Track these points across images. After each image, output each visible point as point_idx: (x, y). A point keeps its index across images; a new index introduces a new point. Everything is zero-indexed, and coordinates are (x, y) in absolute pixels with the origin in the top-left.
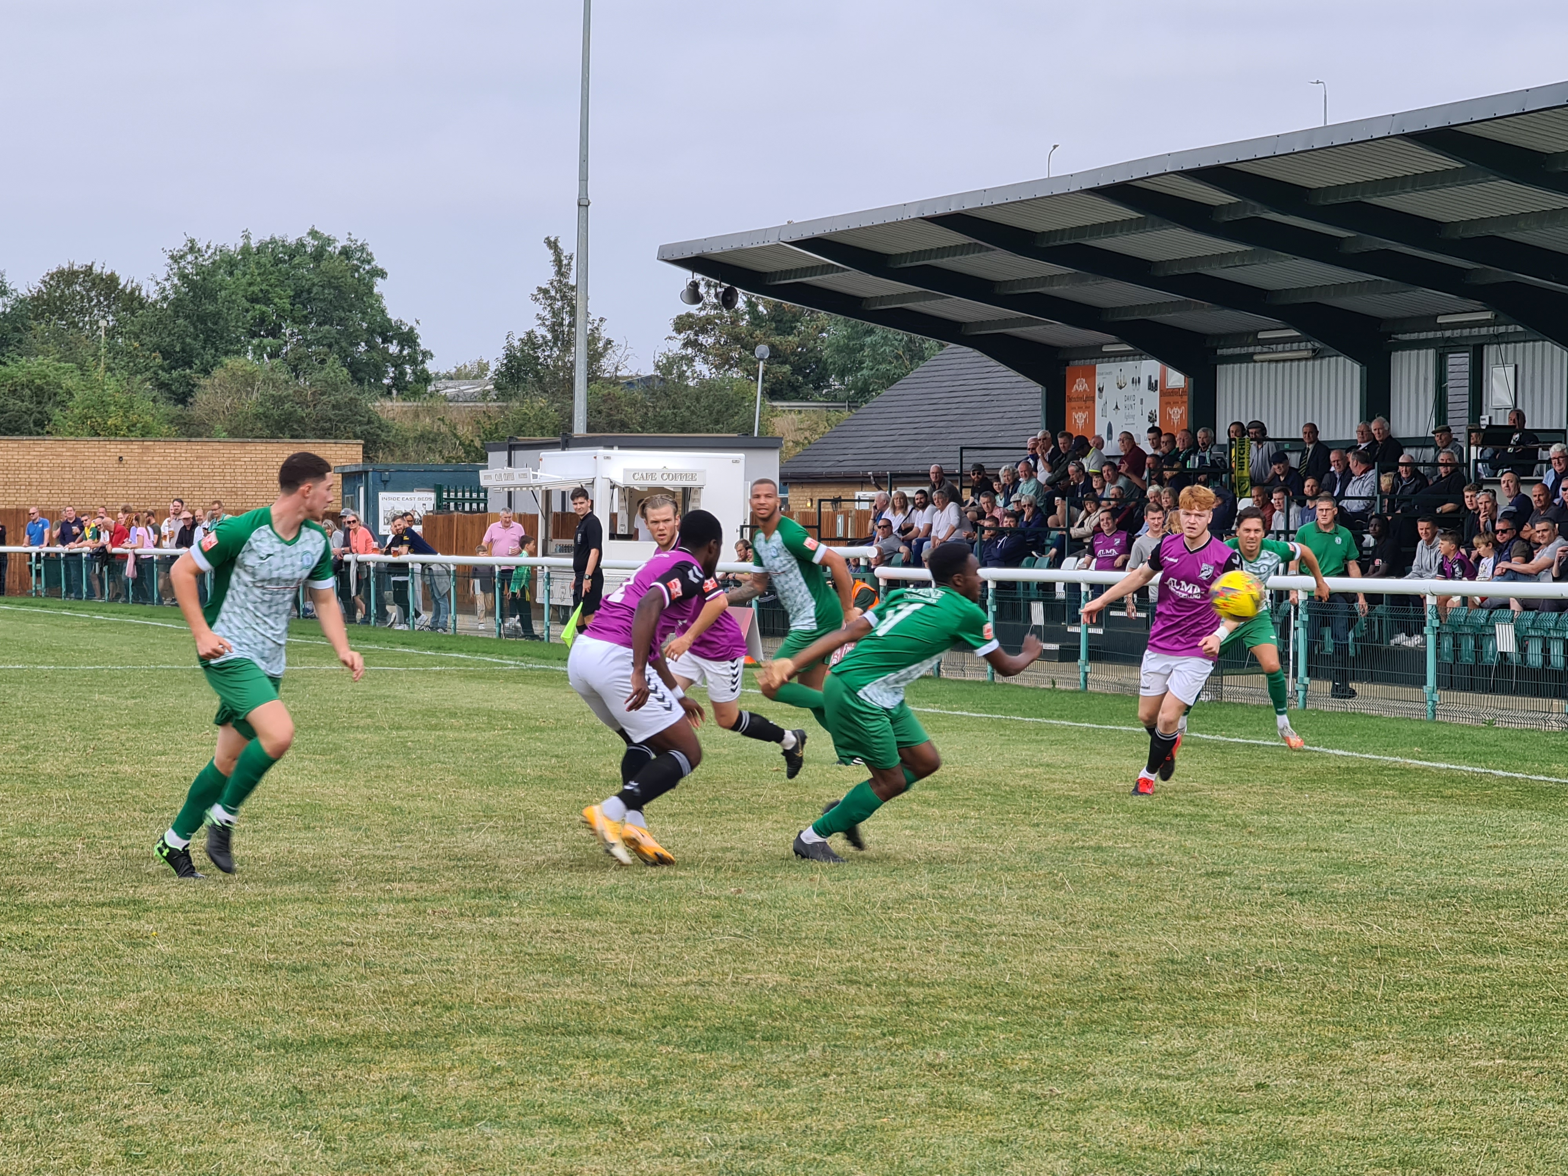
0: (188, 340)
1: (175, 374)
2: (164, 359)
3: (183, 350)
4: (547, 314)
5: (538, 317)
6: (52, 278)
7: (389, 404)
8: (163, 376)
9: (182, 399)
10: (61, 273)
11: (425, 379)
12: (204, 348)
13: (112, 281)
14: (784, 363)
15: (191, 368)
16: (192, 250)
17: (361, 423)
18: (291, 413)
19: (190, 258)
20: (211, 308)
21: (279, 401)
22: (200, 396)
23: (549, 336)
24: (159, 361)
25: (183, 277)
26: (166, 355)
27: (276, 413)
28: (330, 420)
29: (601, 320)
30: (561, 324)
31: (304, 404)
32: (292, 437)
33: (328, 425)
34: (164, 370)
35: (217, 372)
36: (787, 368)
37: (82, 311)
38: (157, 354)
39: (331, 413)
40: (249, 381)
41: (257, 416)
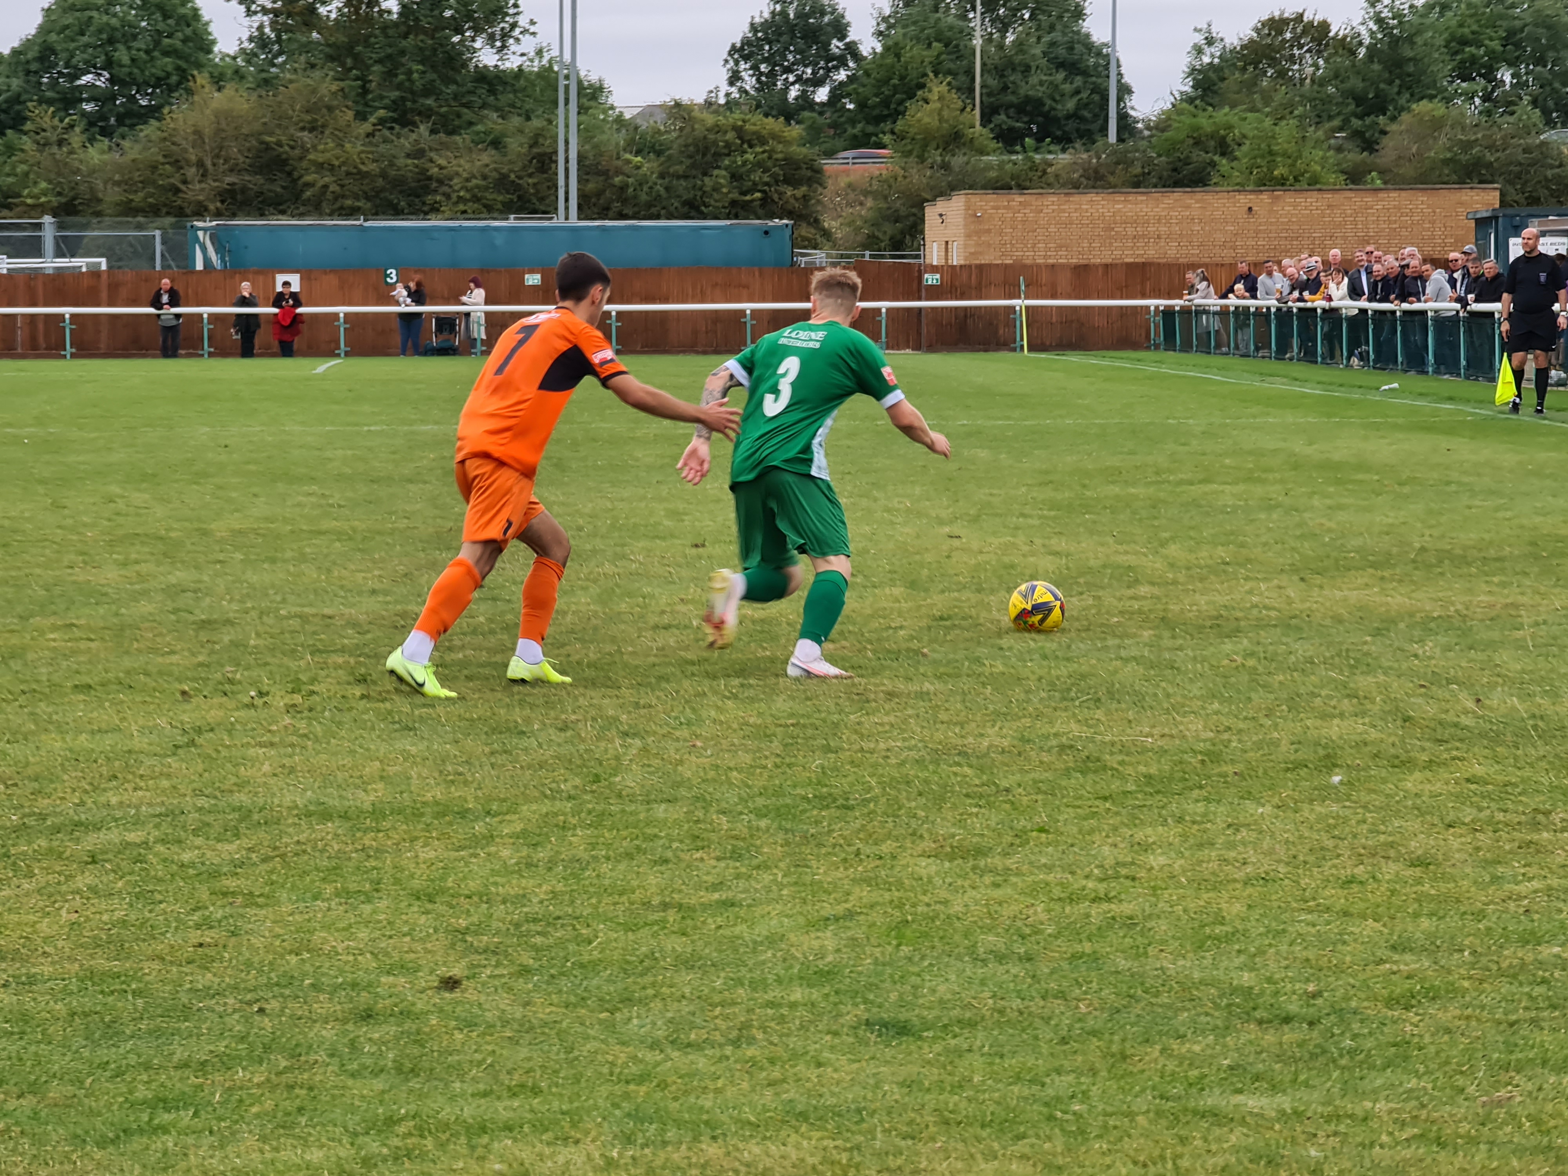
0: (1382, 86)
1: (1368, 120)
2: (1357, 106)
3: (1376, 96)
6: (1263, 26)
8: (1356, 123)
10: (1272, 20)
12: (1399, 93)
15: (1384, 114)
18: (1480, 158)
21: (1467, 146)
22: (1386, 142)
24: (1352, 107)
25: (1379, 21)
26: (1359, 100)
27: (1464, 158)
28: (1520, 164)
31: (1491, 147)
33: (1518, 168)
34: (1357, 117)
35: (1405, 117)
37: (1292, 59)
38: (1351, 101)
39: (1521, 157)
40: (1437, 124)
41: (1446, 162)
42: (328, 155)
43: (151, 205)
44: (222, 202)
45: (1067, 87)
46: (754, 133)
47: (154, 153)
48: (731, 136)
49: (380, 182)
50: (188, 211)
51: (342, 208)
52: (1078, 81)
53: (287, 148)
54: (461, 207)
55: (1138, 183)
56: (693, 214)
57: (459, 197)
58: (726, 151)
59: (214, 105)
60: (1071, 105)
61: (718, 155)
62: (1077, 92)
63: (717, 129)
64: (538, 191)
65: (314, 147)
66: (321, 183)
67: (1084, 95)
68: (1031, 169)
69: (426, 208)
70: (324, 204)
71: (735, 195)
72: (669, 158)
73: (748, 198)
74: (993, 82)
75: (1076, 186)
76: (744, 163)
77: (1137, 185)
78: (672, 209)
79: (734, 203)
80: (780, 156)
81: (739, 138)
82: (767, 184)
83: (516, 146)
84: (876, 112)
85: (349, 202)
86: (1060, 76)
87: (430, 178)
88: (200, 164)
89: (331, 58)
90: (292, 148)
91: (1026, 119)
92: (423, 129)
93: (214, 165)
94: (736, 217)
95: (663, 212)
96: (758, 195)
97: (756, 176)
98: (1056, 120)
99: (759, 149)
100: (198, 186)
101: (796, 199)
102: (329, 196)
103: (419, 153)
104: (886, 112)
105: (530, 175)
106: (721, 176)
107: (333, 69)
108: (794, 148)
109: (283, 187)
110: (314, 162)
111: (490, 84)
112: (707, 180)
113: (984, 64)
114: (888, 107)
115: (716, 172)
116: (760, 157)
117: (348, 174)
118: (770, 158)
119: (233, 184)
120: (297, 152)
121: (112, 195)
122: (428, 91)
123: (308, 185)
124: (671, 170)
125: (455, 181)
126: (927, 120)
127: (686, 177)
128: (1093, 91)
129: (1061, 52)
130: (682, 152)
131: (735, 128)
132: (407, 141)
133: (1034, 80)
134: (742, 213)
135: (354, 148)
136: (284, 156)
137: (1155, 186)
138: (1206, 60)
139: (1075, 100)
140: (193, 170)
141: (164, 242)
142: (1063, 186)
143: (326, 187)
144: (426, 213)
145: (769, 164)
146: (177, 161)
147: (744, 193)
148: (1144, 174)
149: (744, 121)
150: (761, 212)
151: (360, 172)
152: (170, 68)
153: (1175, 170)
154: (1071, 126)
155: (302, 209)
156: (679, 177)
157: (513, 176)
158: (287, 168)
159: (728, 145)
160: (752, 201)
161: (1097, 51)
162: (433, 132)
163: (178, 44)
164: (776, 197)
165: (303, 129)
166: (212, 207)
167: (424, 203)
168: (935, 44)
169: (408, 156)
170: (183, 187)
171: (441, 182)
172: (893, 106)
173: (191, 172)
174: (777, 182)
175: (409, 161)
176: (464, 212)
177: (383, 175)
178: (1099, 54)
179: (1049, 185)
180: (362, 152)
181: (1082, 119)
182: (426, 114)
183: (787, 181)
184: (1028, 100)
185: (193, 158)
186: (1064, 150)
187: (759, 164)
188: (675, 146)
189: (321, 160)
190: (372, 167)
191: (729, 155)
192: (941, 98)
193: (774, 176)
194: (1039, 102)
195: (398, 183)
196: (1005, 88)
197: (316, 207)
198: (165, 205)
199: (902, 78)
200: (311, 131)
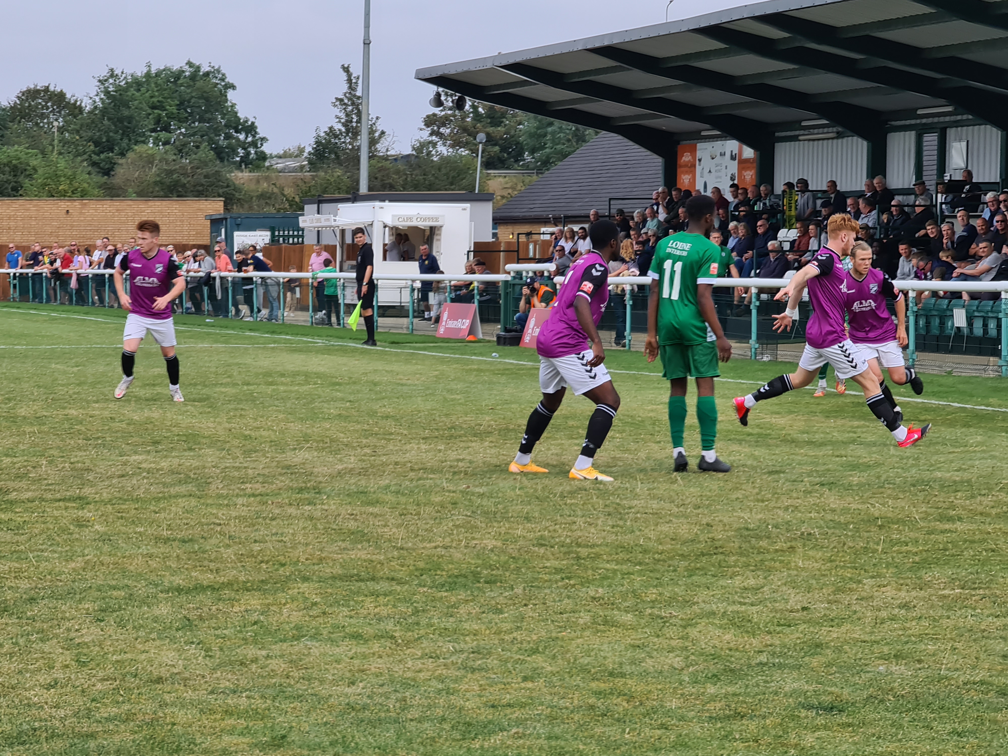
0: (111, 134)
1: (102, 156)
2: (96, 147)
3: (108, 141)
4: (342, 115)
5: (337, 117)
6: (23, 95)
7: (240, 174)
8: (95, 158)
9: (107, 172)
10: (29, 91)
11: (263, 157)
12: (121, 139)
13: (62, 95)
14: (495, 145)
15: (113, 152)
16: (112, 76)
17: (222, 187)
18: (177, 181)
19: (111, 81)
20: (126, 113)
21: (170, 173)
23: (343, 129)
24: (92, 147)
25: (107, 93)
27: (168, 181)
28: (202, 185)
29: (377, 118)
30: (351, 122)
31: (185, 175)
32: (178, 196)
33: (201, 188)
34: (95, 154)
35: (130, 155)
36: (497, 148)
37: (43, 116)
39: (203, 181)
40: (150, 160)
41: (156, 183)
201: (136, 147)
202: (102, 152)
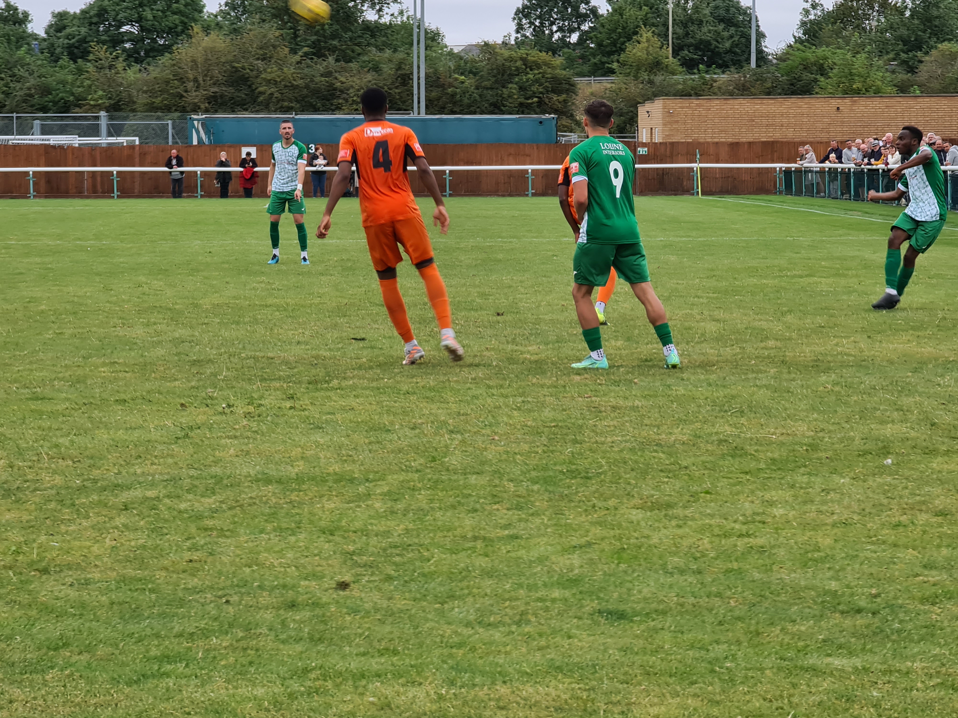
0: (920, 33)
1: (911, 54)
2: (904, 45)
3: (916, 40)
8: (903, 56)
9: (912, 70)
12: (930, 38)
15: (921, 50)
20: (935, 13)
22: (922, 67)
24: (901, 46)
26: (905, 42)
34: (904, 52)
35: (934, 52)
38: (900, 43)
42: (273, 75)
43: (166, 105)
44: (209, 103)
45: (726, 34)
46: (534, 62)
47: (167, 74)
48: (519, 63)
49: (305, 91)
50: (188, 109)
51: (282, 107)
52: (732, 30)
53: (248, 71)
54: (355, 107)
55: (769, 93)
56: (497, 111)
57: (353, 101)
58: (516, 73)
59: (204, 44)
60: (728, 45)
61: (511, 75)
62: (731, 37)
63: (511, 59)
64: (401, 97)
65: (265, 70)
66: (269, 92)
67: (736, 38)
68: (703, 84)
69: (333, 107)
70: (271, 105)
71: (522, 100)
72: (482, 76)
73: (530, 101)
74: (680, 31)
75: (731, 94)
76: (528, 80)
77: (769, 94)
78: (483, 108)
79: (521, 104)
80: (549, 76)
81: (525, 64)
82: (541, 93)
83: (388, 69)
84: (608, 49)
85: (286, 104)
86: (721, 27)
87: (335, 89)
88: (195, 80)
89: (275, 16)
90: (252, 70)
91: (700, 53)
92: (331, 59)
93: (204, 81)
94: (523, 113)
95: (478, 110)
96: (535, 99)
97: (534, 88)
98: (719, 54)
99: (536, 72)
100: (194, 94)
101: (559, 102)
102: (274, 100)
103: (328, 74)
104: (614, 49)
105: (397, 88)
106: (513, 88)
107: (276, 23)
108: (558, 71)
109: (246, 95)
110: (264, 79)
111: (372, 31)
112: (504, 90)
113: (674, 20)
114: (615, 46)
115: (510, 86)
116: (537, 76)
117: (286, 86)
118: (543, 77)
119: (216, 92)
120: (255, 73)
121: (142, 99)
122: (334, 36)
123: (261, 93)
124: (483, 84)
125: (351, 91)
126: (639, 54)
127: (492, 89)
128: (741, 36)
129: (722, 12)
130: (489, 73)
131: (522, 59)
132: (321, 66)
133: (705, 29)
134: (526, 111)
135: (289, 71)
136: (247, 76)
137: (780, 94)
138: (812, 17)
139: (730, 41)
140: (192, 84)
141: (173, 128)
142: (723, 94)
143: (272, 94)
144: (333, 110)
145: (543, 80)
146: (182, 78)
147: (527, 99)
148: (773, 87)
149: (527, 54)
150: (538, 110)
151: (292, 85)
152: (177, 22)
153: (792, 84)
154: (728, 57)
155: (257, 108)
156: (487, 89)
157: (386, 88)
158: (249, 83)
159: (517, 69)
160: (532, 103)
161: (744, 12)
162: (337, 60)
163: (182, 8)
164: (547, 101)
165: (258, 59)
166: (202, 106)
167: (332, 104)
168: (644, 7)
169: (322, 75)
170: (185, 94)
171: (342, 91)
172: (618, 45)
173: (190, 85)
174: (548, 91)
175: (323, 79)
176: (357, 110)
177: (307, 87)
178: (745, 13)
179: (715, 94)
180: (294, 73)
181: (735, 53)
182: (333, 50)
183: (554, 91)
184: (701, 41)
185: (191, 77)
186: (723, 72)
187: (537, 81)
188: (485, 70)
189: (269, 78)
190: (300, 82)
191: (518, 75)
192: (648, 40)
193: (546, 88)
194: (708, 43)
195: (316, 92)
196: (687, 34)
197: (266, 107)
198: (175, 105)
199: (624, 28)
200: (263, 59)
201: (939, 45)
202: (911, 51)
